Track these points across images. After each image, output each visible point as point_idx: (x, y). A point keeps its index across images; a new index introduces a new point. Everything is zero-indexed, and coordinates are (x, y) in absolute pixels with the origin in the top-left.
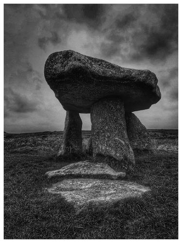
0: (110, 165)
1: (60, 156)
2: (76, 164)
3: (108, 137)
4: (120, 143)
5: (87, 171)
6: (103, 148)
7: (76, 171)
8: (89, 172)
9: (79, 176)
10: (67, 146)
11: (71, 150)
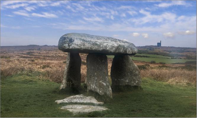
0: (95, 98)
1: (62, 89)
2: (75, 96)
3: (96, 80)
4: (103, 85)
5: (81, 101)
6: (93, 87)
7: (75, 101)
8: (82, 101)
9: (76, 103)
10: (67, 82)
11: (71, 85)
